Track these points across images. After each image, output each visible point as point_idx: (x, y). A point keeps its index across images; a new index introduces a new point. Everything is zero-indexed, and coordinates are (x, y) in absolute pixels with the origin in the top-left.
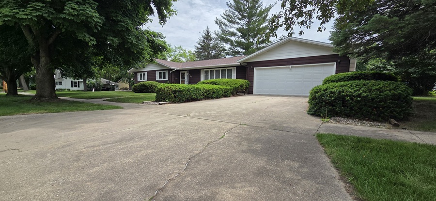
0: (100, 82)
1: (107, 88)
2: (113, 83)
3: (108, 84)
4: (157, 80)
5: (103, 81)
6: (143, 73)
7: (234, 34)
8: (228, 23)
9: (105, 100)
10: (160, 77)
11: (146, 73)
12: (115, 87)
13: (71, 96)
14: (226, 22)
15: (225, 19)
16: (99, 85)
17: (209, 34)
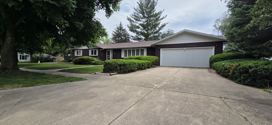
0: (43, 56)
1: (48, 60)
2: (52, 57)
3: (49, 57)
4: (89, 55)
5: (45, 55)
6: (79, 51)
7: (138, 27)
8: (135, 21)
9: (58, 71)
10: (92, 54)
11: (81, 51)
12: (54, 60)
13: (26, 67)
14: (133, 19)
15: (133, 18)
16: (42, 58)
17: (122, 27)
